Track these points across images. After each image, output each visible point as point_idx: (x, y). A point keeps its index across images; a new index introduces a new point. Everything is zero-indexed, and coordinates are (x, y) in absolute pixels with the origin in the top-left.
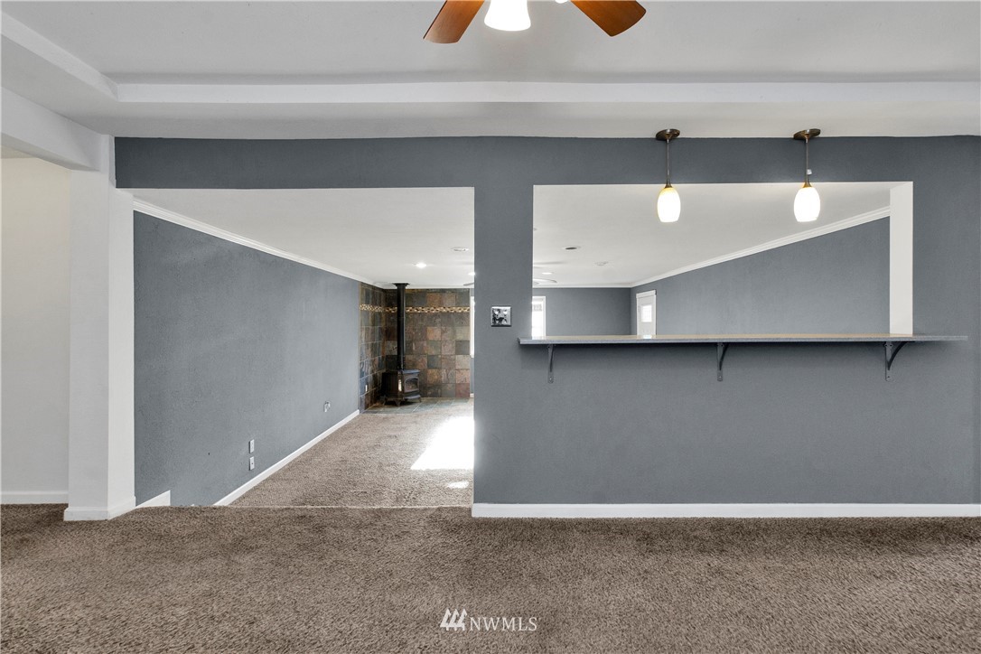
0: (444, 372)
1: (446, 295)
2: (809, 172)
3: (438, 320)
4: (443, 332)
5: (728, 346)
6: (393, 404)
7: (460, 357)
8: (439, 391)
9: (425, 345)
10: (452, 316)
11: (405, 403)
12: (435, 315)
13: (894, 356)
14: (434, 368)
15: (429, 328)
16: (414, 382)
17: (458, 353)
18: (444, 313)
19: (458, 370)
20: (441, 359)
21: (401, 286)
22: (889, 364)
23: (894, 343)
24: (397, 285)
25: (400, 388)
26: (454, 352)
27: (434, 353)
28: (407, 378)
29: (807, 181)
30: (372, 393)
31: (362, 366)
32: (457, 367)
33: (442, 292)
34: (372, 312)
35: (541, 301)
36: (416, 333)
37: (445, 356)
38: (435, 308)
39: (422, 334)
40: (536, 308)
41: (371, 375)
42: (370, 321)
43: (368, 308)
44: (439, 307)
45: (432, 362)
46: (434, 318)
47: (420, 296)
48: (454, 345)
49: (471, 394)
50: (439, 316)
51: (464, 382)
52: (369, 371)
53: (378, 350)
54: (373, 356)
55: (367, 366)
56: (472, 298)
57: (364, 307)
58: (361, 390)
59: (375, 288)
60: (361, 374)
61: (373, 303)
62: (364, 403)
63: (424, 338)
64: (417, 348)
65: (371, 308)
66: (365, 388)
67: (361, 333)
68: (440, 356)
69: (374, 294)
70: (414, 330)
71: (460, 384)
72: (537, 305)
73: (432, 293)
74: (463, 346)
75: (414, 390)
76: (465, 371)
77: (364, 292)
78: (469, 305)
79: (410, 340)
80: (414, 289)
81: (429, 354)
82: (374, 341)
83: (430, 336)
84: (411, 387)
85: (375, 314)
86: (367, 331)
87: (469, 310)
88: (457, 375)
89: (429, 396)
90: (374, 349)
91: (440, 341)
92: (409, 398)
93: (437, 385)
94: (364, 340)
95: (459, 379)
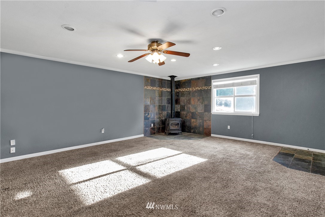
0: (199, 121)
1: (200, 81)
7: (206, 114)
8: (196, 131)
9: (191, 106)
11: (170, 134)
12: (195, 91)
15: (192, 98)
17: (205, 111)
18: (199, 90)
19: (205, 120)
25: (168, 127)
26: (203, 111)
27: (194, 111)
30: (160, 128)
31: (147, 115)
32: (205, 119)
33: (198, 79)
34: (159, 91)
35: (256, 78)
36: (187, 101)
37: (199, 112)
38: (195, 88)
39: (189, 102)
40: (252, 83)
41: (158, 120)
42: (157, 94)
43: (155, 88)
44: (197, 87)
45: (193, 115)
46: (194, 93)
47: (189, 82)
48: (204, 107)
49: (211, 134)
50: (197, 92)
51: (208, 127)
52: (155, 117)
53: (167, 109)
54: (160, 111)
55: (153, 115)
56: (212, 81)
57: (149, 88)
58: (146, 126)
59: (162, 80)
60: (146, 118)
61: (160, 87)
62: (149, 132)
63: (189, 103)
64: (187, 108)
65: (158, 89)
66: (151, 125)
67: (145, 99)
68: (197, 113)
69: (161, 82)
70: (186, 99)
71: (205, 128)
72: (253, 81)
73: (193, 80)
74: (208, 108)
75: (178, 129)
76: (209, 121)
77: (149, 81)
78: (211, 85)
79: (184, 104)
80: (186, 80)
81: (192, 111)
82: (162, 104)
83: (192, 102)
84: (176, 127)
85: (162, 92)
86: (152, 99)
87: (211, 88)
88: (205, 123)
89: (192, 133)
90: (161, 108)
91: (197, 105)
92: (172, 132)
93: (195, 128)
94: (149, 103)
95: (206, 125)
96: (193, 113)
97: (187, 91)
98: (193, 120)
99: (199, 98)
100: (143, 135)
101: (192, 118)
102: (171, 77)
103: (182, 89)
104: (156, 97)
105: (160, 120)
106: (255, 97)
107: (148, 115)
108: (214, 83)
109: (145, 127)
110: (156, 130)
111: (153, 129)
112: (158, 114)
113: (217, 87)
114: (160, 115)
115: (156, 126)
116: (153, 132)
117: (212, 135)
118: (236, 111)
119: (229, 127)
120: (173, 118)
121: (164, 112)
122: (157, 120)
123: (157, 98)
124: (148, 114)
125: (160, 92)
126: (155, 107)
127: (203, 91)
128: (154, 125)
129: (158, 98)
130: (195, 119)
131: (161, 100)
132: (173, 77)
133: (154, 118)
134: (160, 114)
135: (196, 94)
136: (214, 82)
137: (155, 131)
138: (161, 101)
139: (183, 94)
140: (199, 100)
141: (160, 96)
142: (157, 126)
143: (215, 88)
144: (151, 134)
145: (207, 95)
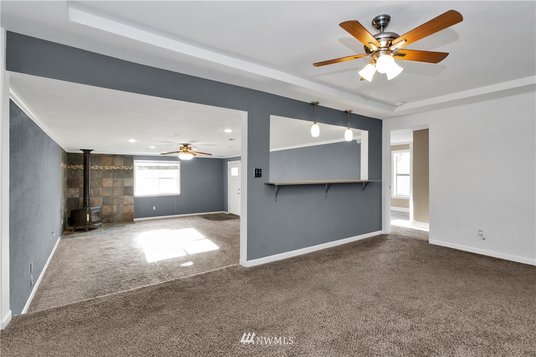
0: (115, 207)
1: (117, 159)
2: (349, 124)
3: (111, 174)
4: (114, 182)
5: (330, 185)
6: (83, 230)
7: (127, 197)
8: (112, 219)
9: (101, 190)
10: (121, 172)
11: (92, 229)
12: (109, 170)
13: (365, 187)
14: (107, 205)
15: (104, 179)
16: (98, 214)
17: (125, 194)
18: (115, 169)
19: (125, 205)
20: (113, 198)
21: (87, 152)
22: (364, 189)
23: (365, 183)
24: (83, 150)
25: (88, 219)
26: (122, 194)
27: (107, 195)
28: (93, 212)
29: (349, 127)
33: (114, 156)
35: (177, 164)
36: (94, 183)
37: (116, 196)
38: (108, 166)
39: (98, 183)
44: (112, 165)
45: (106, 201)
46: (107, 173)
48: (123, 190)
49: (134, 219)
50: (111, 172)
51: (129, 212)
56: (135, 161)
63: (100, 186)
64: (94, 192)
70: (92, 180)
71: (126, 214)
72: (175, 166)
73: (106, 156)
74: (129, 190)
75: (98, 220)
76: (130, 205)
81: (104, 196)
83: (105, 184)
87: (133, 168)
88: (125, 208)
91: (112, 187)
93: (110, 215)
95: (126, 210)
98: (104, 207)
99: (115, 179)
101: (104, 204)
108: (137, 163)
110: (63, 228)
119: (154, 208)
124: (61, 205)
130: (109, 205)
143: (138, 169)
145: (128, 176)
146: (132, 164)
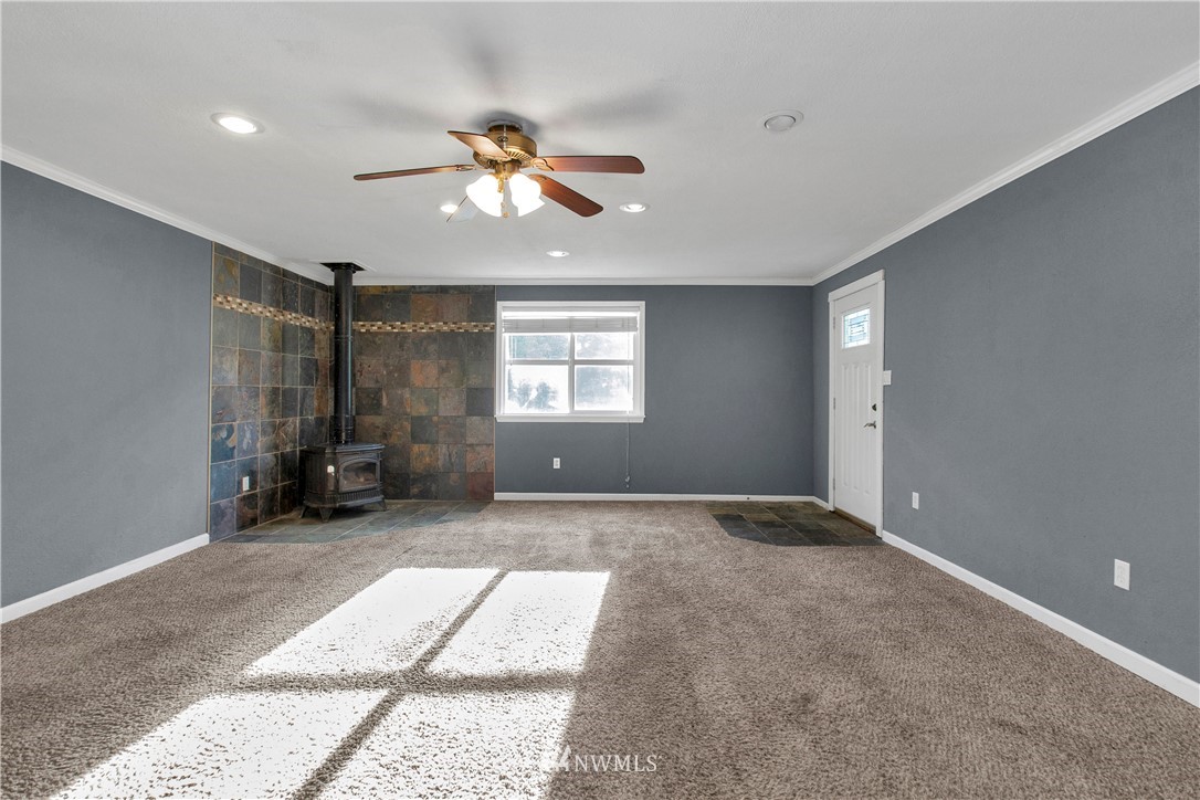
0: (442, 449)
1: (449, 299)
7: (475, 421)
8: (433, 488)
9: (407, 396)
11: (342, 513)
12: (428, 336)
14: (423, 442)
15: (414, 363)
16: (368, 468)
17: (470, 412)
18: (444, 333)
19: (471, 445)
20: (437, 423)
21: (342, 272)
25: (330, 483)
26: (462, 412)
27: (423, 411)
28: (347, 463)
30: (274, 492)
31: (224, 434)
32: (470, 440)
33: (441, 292)
34: (274, 322)
35: (635, 312)
36: (390, 373)
37: (445, 417)
38: (427, 323)
39: (401, 375)
40: (625, 325)
41: (269, 456)
42: (264, 338)
43: (257, 309)
44: (435, 321)
45: (421, 430)
46: (425, 343)
47: (399, 299)
48: (464, 397)
49: (496, 494)
50: (435, 340)
51: (482, 470)
52: (259, 445)
53: (302, 405)
54: (276, 414)
55: (248, 435)
56: (500, 304)
57: (237, 304)
58: (220, 487)
59: (286, 273)
60: (221, 452)
61: (276, 304)
62: (232, 517)
63: (404, 382)
64: (390, 402)
65: (270, 312)
66: (240, 483)
67: (216, 360)
68: (435, 419)
69: (282, 286)
70: (386, 365)
71: (473, 474)
72: (628, 319)
73: (422, 292)
74: (481, 399)
75: (368, 486)
76: (484, 447)
77: (237, 272)
78: (493, 319)
79: (378, 385)
80: (385, 287)
81: (414, 414)
82: (283, 383)
83: (416, 378)
84: (362, 480)
85: (285, 328)
86: (248, 358)
87: (493, 328)
88: (469, 456)
89: (415, 497)
90: (281, 401)
91: (437, 389)
92: (350, 504)
93: (430, 476)
94: (232, 378)
95: (472, 463)
96: (418, 421)
97: (388, 334)
98: (416, 448)
99: (443, 362)
100: (203, 540)
101: (415, 438)
102: (333, 266)
103: (368, 324)
104: (264, 349)
105: (276, 456)
106: (631, 367)
107: (229, 437)
108: (507, 312)
109: (216, 496)
110: (260, 503)
111: (249, 500)
112: (270, 430)
113: (516, 326)
114: (278, 434)
115: (261, 487)
116: (250, 513)
117: (498, 496)
118: (576, 408)
119: (557, 463)
120: (346, 442)
121: (291, 419)
122: (264, 457)
123: (266, 355)
124: (231, 430)
125: (276, 326)
126: (257, 395)
127: (460, 339)
128: (253, 484)
129: (271, 353)
130: (427, 442)
131: (279, 366)
132: (344, 270)
133: (252, 450)
134: (276, 428)
135: (432, 348)
136: (505, 309)
137: (258, 512)
138: (280, 368)
139: (368, 342)
140: (443, 371)
141: (276, 349)
142: (265, 485)
143: (508, 330)
144: (242, 527)
145: (480, 353)
146: (491, 315)
